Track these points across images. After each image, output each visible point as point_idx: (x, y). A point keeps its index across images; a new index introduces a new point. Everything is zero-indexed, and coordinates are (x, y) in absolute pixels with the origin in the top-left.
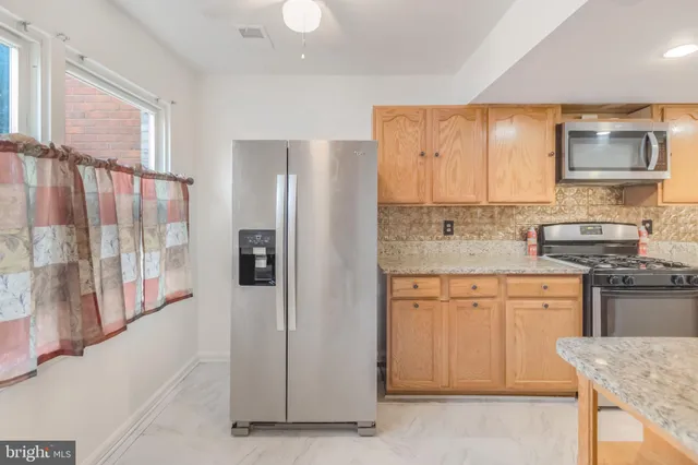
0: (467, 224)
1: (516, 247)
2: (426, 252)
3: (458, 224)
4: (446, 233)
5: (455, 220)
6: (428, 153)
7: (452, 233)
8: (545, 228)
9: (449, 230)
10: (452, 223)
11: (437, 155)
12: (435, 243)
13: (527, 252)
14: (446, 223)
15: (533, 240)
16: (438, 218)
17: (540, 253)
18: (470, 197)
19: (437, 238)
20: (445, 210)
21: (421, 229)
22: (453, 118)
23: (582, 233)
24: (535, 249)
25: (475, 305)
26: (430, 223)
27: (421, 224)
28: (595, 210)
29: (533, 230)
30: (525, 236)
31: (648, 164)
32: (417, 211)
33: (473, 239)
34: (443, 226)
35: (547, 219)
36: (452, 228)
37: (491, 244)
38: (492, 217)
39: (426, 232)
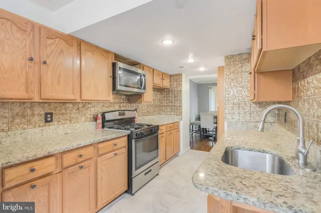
0: (63, 114)
1: (91, 126)
2: (29, 137)
3: (56, 114)
4: (46, 121)
5: (54, 112)
6: (36, 59)
7: (51, 121)
8: (106, 114)
9: (49, 119)
10: (51, 114)
11: (45, 63)
12: (37, 130)
13: (97, 127)
14: (46, 114)
15: (100, 121)
16: (40, 111)
17: (103, 127)
18: (70, 96)
19: (39, 126)
20: (46, 105)
21: (24, 121)
22: (58, 39)
23: (119, 115)
24: (101, 125)
25: (81, 167)
26: (33, 115)
27: (23, 116)
28: (122, 105)
29: (100, 116)
30: (95, 119)
31: (141, 86)
32: (20, 106)
33: (66, 123)
34: (43, 117)
35: (105, 109)
36: (51, 118)
37: (78, 126)
38: (78, 109)
39: (29, 122)
